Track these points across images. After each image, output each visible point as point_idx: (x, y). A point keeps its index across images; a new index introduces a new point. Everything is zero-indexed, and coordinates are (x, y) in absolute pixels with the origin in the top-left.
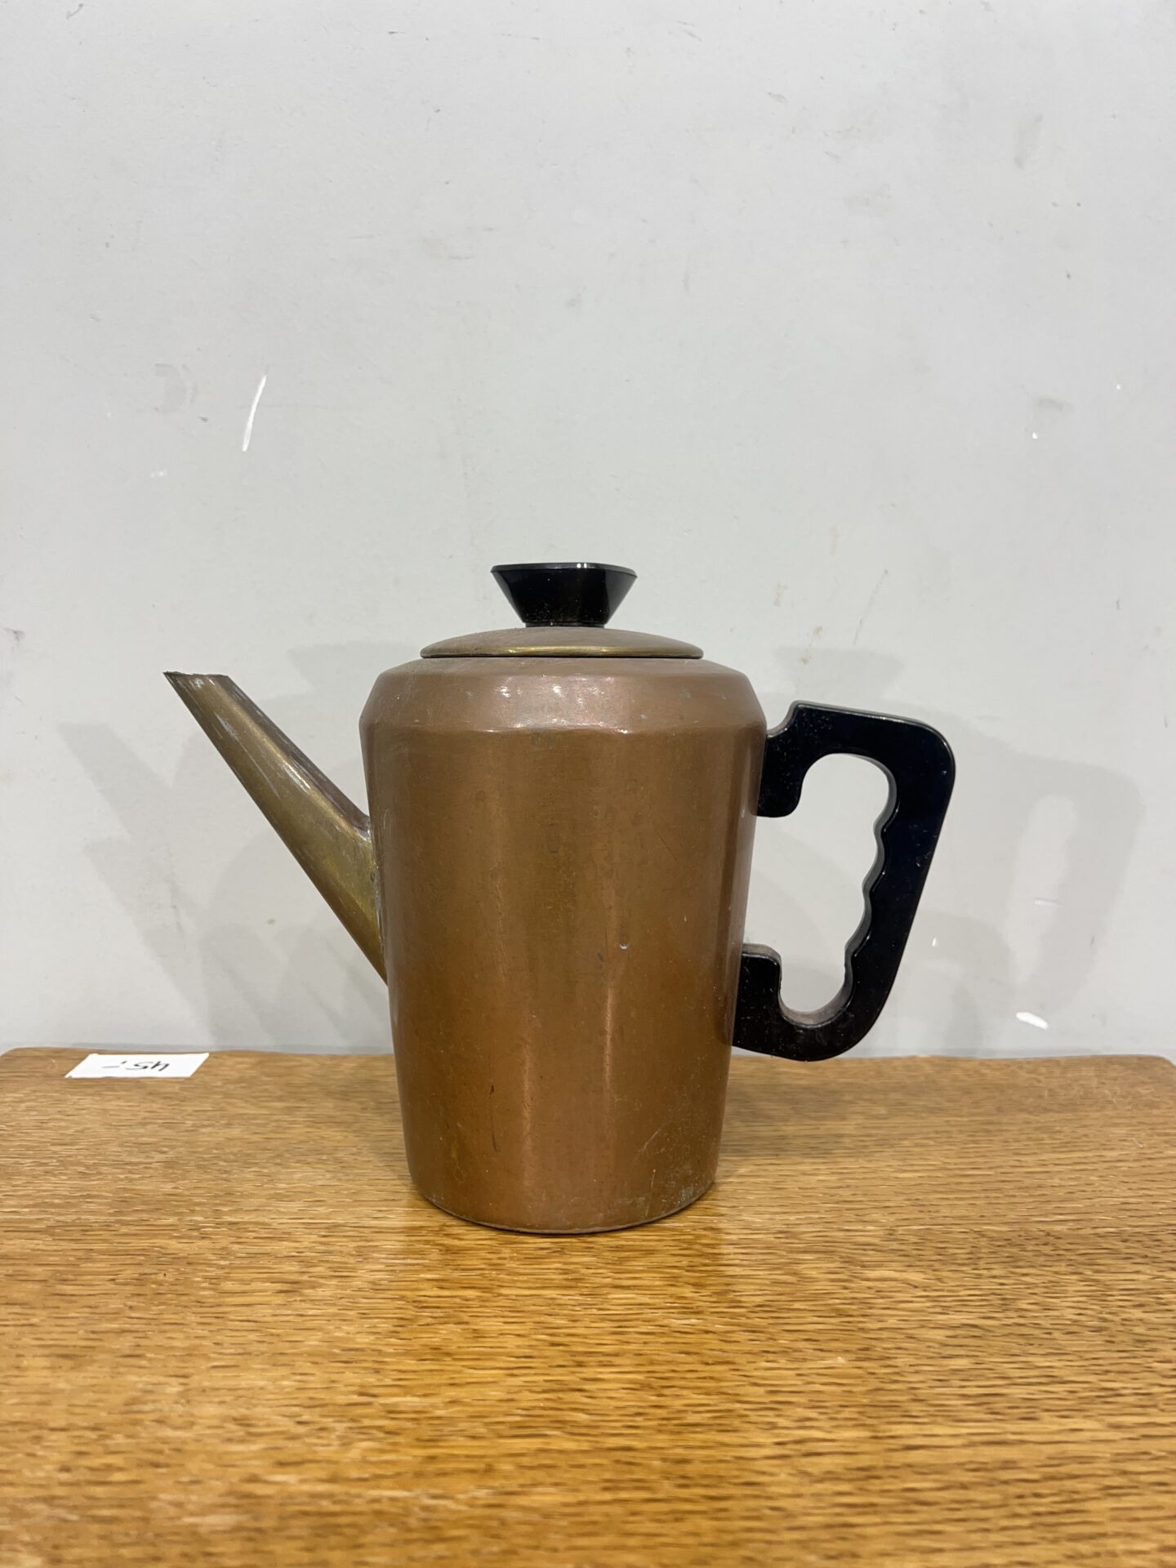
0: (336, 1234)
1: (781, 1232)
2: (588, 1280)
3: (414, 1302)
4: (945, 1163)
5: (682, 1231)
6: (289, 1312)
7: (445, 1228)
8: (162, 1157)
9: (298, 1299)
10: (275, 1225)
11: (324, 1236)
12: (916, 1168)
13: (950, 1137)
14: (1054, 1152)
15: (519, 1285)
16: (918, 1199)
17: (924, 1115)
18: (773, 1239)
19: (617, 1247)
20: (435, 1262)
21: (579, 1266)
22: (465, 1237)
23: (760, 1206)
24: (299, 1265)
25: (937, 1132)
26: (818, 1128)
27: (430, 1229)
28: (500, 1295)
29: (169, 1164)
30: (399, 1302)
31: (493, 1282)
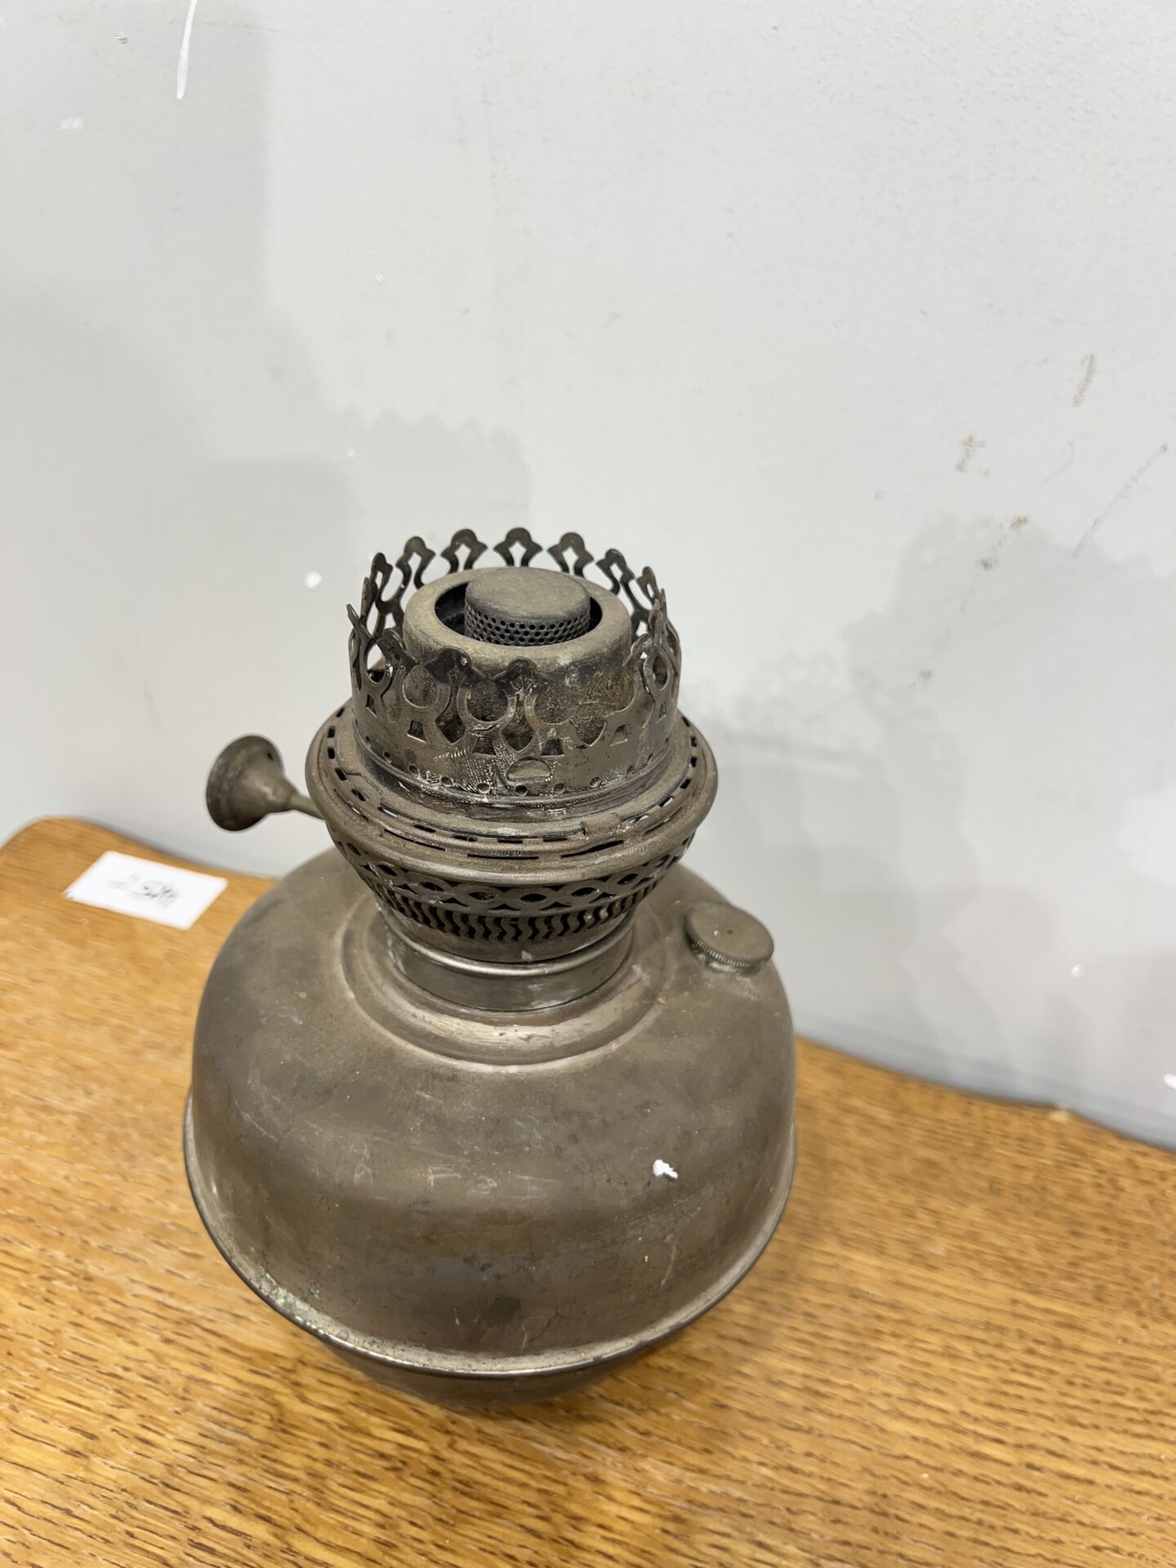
0: (181, 1340)
1: (677, 1519)
2: (401, 1551)
3: (194, 1528)
4: (964, 1413)
5: (558, 1469)
6: (58, 1502)
7: (300, 1367)
8: (82, 1102)
9: (82, 1474)
10: (128, 1299)
11: (168, 1341)
12: (919, 1412)
13: (999, 1346)
14: (1126, 1432)
15: (320, 1534)
16: (885, 1496)
17: (990, 1274)
18: (657, 1531)
19: (466, 1484)
20: (255, 1444)
21: (404, 1514)
22: (311, 1396)
23: (679, 1442)
24: (113, 1398)
25: (988, 1326)
26: (836, 1267)
27: (283, 1364)
28: (289, 1550)
29: (85, 1123)
30: (177, 1523)
31: (295, 1514)
